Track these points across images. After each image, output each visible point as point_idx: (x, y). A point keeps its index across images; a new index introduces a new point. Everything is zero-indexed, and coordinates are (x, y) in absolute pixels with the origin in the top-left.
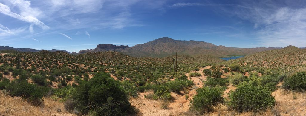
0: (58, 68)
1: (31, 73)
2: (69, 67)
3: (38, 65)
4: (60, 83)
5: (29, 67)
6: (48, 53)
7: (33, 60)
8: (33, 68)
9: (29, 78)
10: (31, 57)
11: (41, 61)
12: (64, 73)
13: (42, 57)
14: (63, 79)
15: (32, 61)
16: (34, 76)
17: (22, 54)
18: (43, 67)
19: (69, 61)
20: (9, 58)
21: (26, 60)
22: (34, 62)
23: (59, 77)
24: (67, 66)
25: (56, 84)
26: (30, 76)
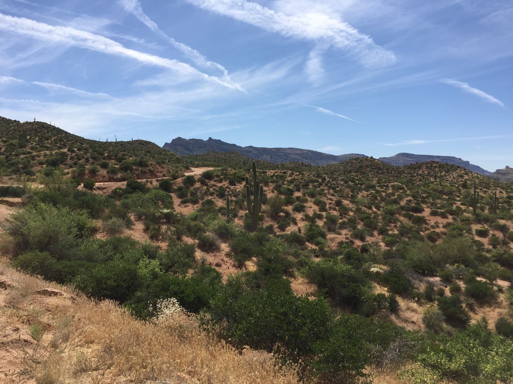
0: (422, 239)
1: (305, 253)
2: (477, 238)
3: (331, 221)
4: (435, 307)
5: (296, 224)
6: (380, 169)
7: (312, 195)
8: (310, 229)
9: (296, 273)
10: (306, 186)
11: (346, 202)
12: (452, 264)
13: (349, 187)
14: (448, 292)
15: (306, 201)
16: (317, 264)
17: (270, 173)
18: (355, 228)
19: (478, 211)
20: (220, 185)
21: (283, 197)
22: (316, 208)
23: (431, 279)
24: (469, 231)
25: (414, 311)
26: (301, 264)
